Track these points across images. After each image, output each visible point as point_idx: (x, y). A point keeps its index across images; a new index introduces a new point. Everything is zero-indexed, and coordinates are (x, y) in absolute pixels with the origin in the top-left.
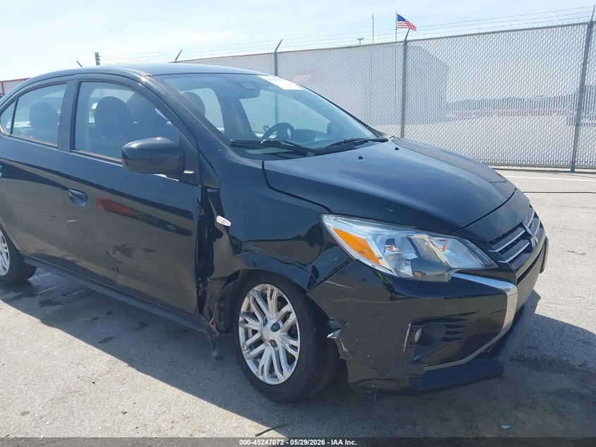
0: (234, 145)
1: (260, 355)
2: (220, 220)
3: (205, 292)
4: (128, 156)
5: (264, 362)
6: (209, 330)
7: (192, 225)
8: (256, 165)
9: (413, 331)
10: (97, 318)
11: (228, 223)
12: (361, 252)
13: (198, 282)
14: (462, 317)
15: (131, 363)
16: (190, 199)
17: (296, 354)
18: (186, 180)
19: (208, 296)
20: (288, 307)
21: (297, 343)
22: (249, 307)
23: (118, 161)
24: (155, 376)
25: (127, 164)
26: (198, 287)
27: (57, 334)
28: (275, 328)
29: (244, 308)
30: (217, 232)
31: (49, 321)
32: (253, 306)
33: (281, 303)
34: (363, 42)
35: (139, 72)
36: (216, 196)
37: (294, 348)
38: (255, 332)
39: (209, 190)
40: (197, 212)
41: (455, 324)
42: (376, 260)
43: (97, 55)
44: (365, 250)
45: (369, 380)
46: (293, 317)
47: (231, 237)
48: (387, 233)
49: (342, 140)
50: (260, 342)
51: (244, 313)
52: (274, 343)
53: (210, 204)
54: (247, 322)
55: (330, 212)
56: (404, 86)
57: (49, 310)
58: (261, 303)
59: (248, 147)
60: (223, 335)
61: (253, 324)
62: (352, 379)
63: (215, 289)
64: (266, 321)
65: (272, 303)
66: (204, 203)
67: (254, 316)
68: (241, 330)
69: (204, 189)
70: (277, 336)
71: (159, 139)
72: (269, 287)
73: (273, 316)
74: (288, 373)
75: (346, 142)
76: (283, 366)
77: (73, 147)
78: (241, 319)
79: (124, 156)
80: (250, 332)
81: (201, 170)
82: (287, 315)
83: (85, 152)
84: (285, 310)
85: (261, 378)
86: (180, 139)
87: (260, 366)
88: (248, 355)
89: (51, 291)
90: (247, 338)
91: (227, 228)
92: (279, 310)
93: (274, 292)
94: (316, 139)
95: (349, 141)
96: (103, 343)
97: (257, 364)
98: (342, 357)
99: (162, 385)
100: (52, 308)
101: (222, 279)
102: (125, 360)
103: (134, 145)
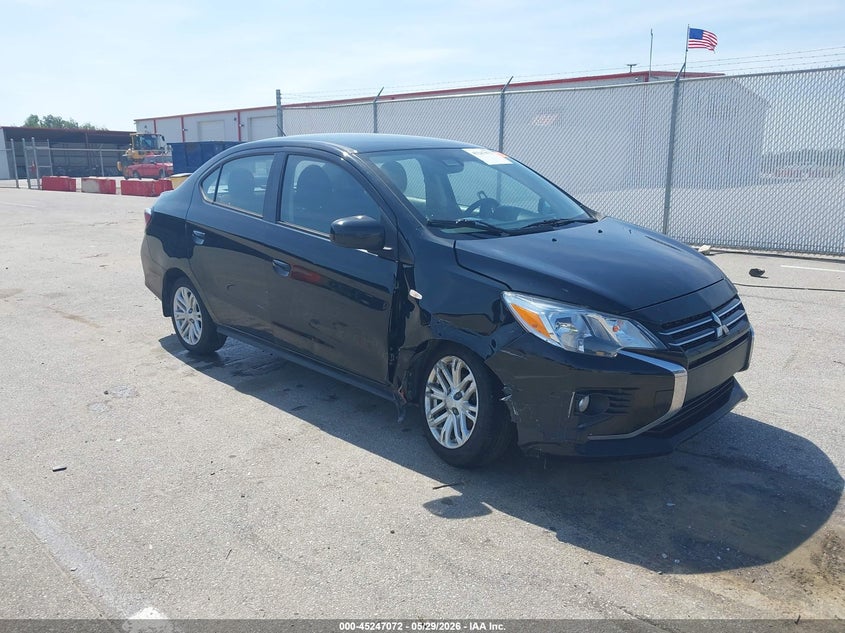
0: (430, 225)
1: (443, 423)
2: (413, 293)
3: (396, 362)
4: (335, 231)
5: (446, 429)
6: (398, 397)
7: (387, 297)
8: (449, 244)
9: (577, 400)
10: (288, 390)
11: (420, 297)
12: (535, 326)
13: (389, 352)
14: (626, 392)
15: (322, 427)
16: (386, 274)
17: (474, 419)
18: (385, 256)
19: (399, 365)
20: (470, 377)
21: (475, 409)
22: (435, 379)
23: (326, 237)
24: (345, 439)
25: (334, 238)
26: (390, 356)
27: (251, 401)
28: (458, 397)
29: (431, 379)
30: (409, 304)
31: (243, 388)
32: (438, 376)
33: (464, 373)
34: (635, 70)
35: (341, 147)
36: (411, 271)
37: (473, 413)
38: (439, 402)
39: (405, 266)
40: (392, 285)
41: (619, 397)
42: (547, 335)
43: (278, 93)
44: (537, 324)
45: (537, 443)
46: (473, 385)
47: (422, 311)
48: (560, 310)
49: (542, 221)
50: (443, 411)
51: (430, 384)
52: (456, 412)
53: (405, 279)
54: (432, 392)
55: (510, 290)
56: (672, 142)
57: (240, 379)
58: (446, 374)
59: (443, 227)
60: (410, 404)
61: (438, 394)
62: (522, 441)
63: (405, 358)
64: (450, 391)
65: (456, 374)
66: (399, 278)
67: (440, 387)
68: (427, 400)
69: (400, 264)
70: (459, 404)
71: (360, 217)
72: (455, 359)
73: (456, 386)
74: (466, 437)
75: (545, 222)
76: (463, 431)
77: (278, 219)
78: (427, 389)
79: (332, 232)
80: (435, 401)
81: (399, 246)
82: (469, 383)
83: (289, 224)
84: (466, 379)
85: (442, 443)
86: (382, 217)
87: (442, 433)
88: (432, 423)
89: (240, 364)
90: (432, 407)
91: (417, 300)
92: (462, 379)
93: (458, 363)
94: (519, 218)
95: (550, 222)
96: (296, 410)
97: (440, 432)
98: (513, 420)
99: (351, 446)
100: (244, 378)
101: (411, 349)
102: (317, 425)
103: (341, 222)
